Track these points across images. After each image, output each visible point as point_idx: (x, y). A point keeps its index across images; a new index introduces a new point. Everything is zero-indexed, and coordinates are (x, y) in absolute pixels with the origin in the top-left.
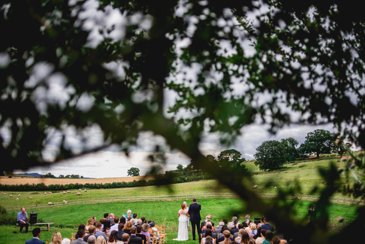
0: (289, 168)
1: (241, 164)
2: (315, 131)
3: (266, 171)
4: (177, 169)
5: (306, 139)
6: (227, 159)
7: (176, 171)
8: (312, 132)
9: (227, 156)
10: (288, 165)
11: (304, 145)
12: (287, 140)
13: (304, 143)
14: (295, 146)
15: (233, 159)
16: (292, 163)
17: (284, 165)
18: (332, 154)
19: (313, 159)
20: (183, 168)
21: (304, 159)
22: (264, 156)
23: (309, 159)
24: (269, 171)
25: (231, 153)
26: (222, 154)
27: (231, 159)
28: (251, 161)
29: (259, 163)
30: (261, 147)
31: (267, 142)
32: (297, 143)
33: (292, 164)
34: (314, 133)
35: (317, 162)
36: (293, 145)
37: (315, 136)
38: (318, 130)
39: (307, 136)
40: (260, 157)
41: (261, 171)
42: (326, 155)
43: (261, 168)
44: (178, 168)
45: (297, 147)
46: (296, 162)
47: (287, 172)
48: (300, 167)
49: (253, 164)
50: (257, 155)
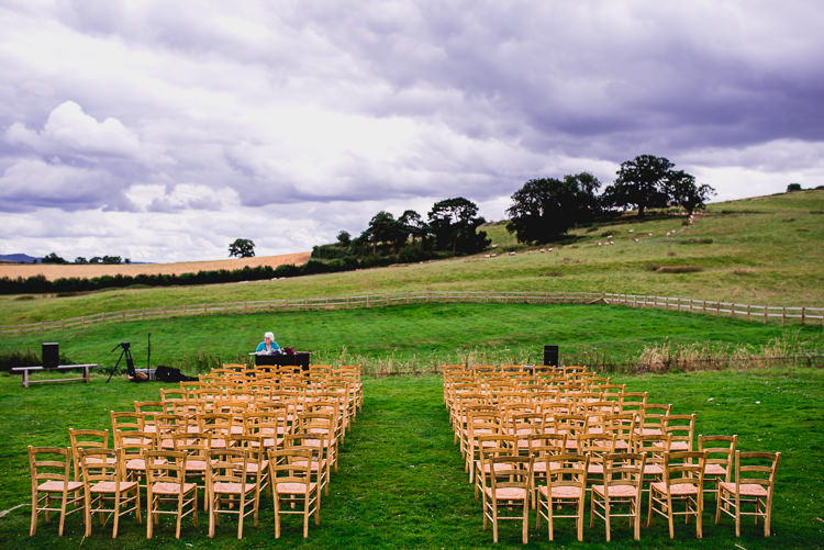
0: (579, 237)
1: (478, 230)
2: (638, 159)
3: (531, 245)
4: (338, 241)
5: (618, 176)
6: (447, 218)
7: (337, 245)
8: (631, 160)
9: (449, 213)
10: (578, 232)
11: (612, 188)
12: (576, 177)
13: (612, 184)
14: (594, 190)
15: (459, 219)
16: (585, 227)
17: (571, 233)
18: (670, 209)
19: (630, 219)
20: (351, 239)
21: (611, 220)
22: (528, 213)
23: (623, 219)
24: (537, 244)
25: (457, 206)
26: (437, 208)
27: (455, 219)
28: (498, 224)
29: (515, 228)
30: (521, 192)
31: (535, 182)
32: (597, 185)
33: (585, 230)
34: (636, 162)
35: (639, 225)
36: (590, 189)
37: (636, 170)
38: (643, 157)
39: (619, 169)
40: (519, 214)
41: (521, 244)
42: (658, 210)
43: (520, 238)
44: (340, 238)
45: (598, 192)
46: (595, 225)
47: (576, 247)
48: (605, 235)
49: (503, 229)
50: (513, 209)
